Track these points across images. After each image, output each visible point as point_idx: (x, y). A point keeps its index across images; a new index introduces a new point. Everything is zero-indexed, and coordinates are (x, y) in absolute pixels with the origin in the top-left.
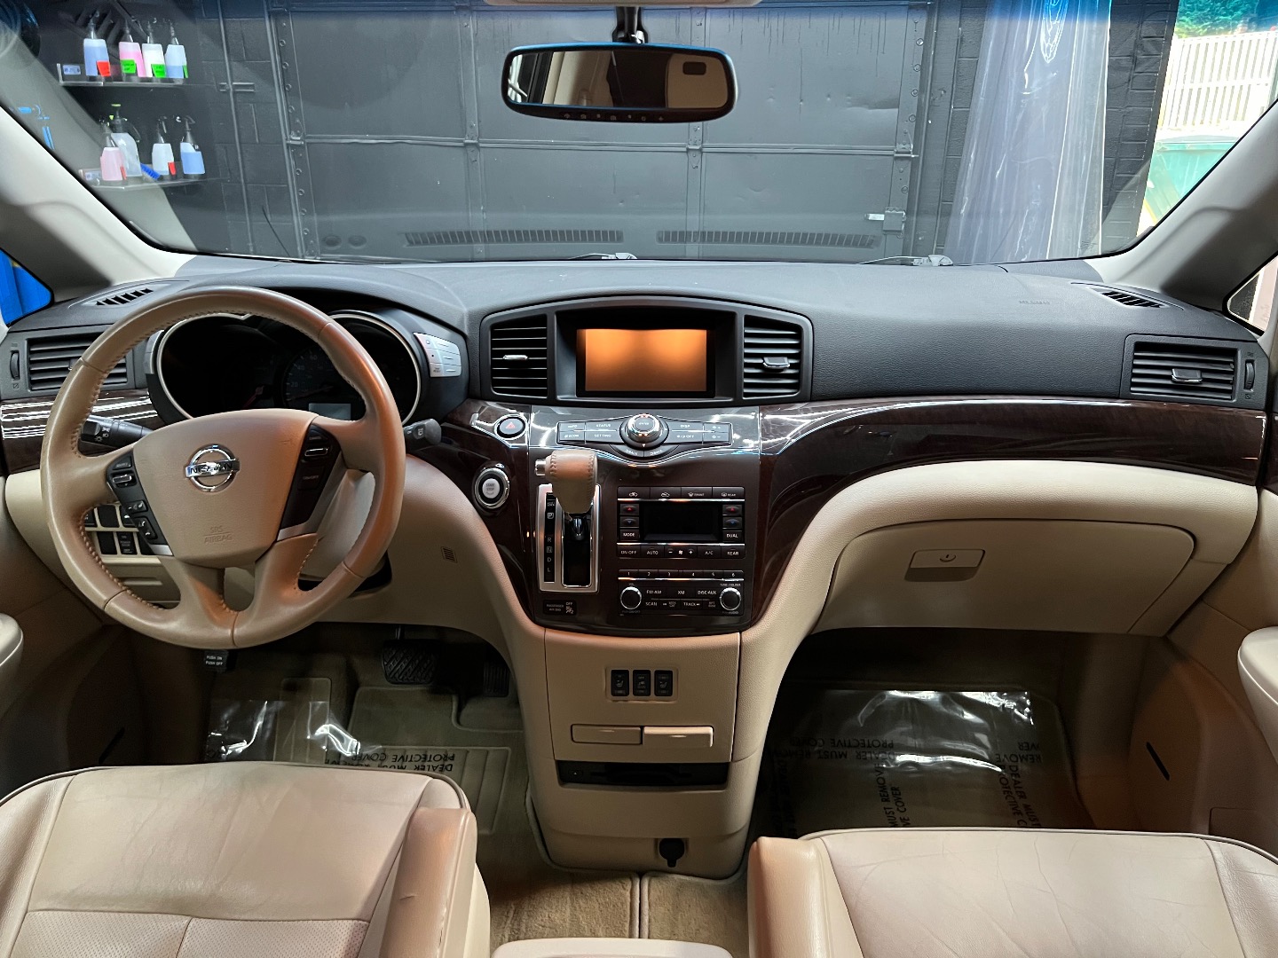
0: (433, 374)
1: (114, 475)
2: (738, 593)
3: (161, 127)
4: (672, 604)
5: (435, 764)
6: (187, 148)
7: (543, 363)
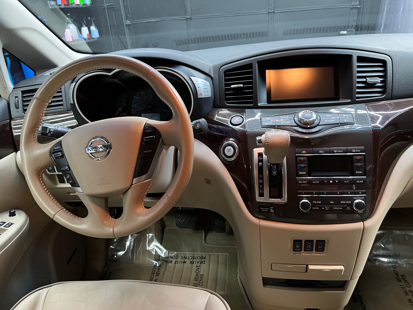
0: (199, 97)
1: (54, 153)
2: (363, 202)
3: (84, 22)
4: (327, 208)
5: (198, 261)
6: (93, 28)
7: (251, 88)
